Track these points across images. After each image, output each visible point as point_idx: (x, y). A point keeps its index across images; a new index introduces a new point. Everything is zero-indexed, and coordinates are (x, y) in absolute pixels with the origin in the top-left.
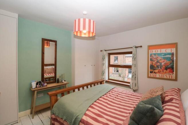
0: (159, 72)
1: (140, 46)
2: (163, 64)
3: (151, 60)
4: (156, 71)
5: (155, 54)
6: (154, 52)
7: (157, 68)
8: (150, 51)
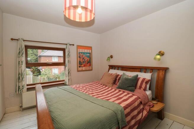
0: (84, 66)
1: (73, 44)
2: (86, 60)
3: (79, 57)
4: (83, 65)
5: (81, 53)
6: (81, 51)
7: (83, 63)
8: (78, 49)
